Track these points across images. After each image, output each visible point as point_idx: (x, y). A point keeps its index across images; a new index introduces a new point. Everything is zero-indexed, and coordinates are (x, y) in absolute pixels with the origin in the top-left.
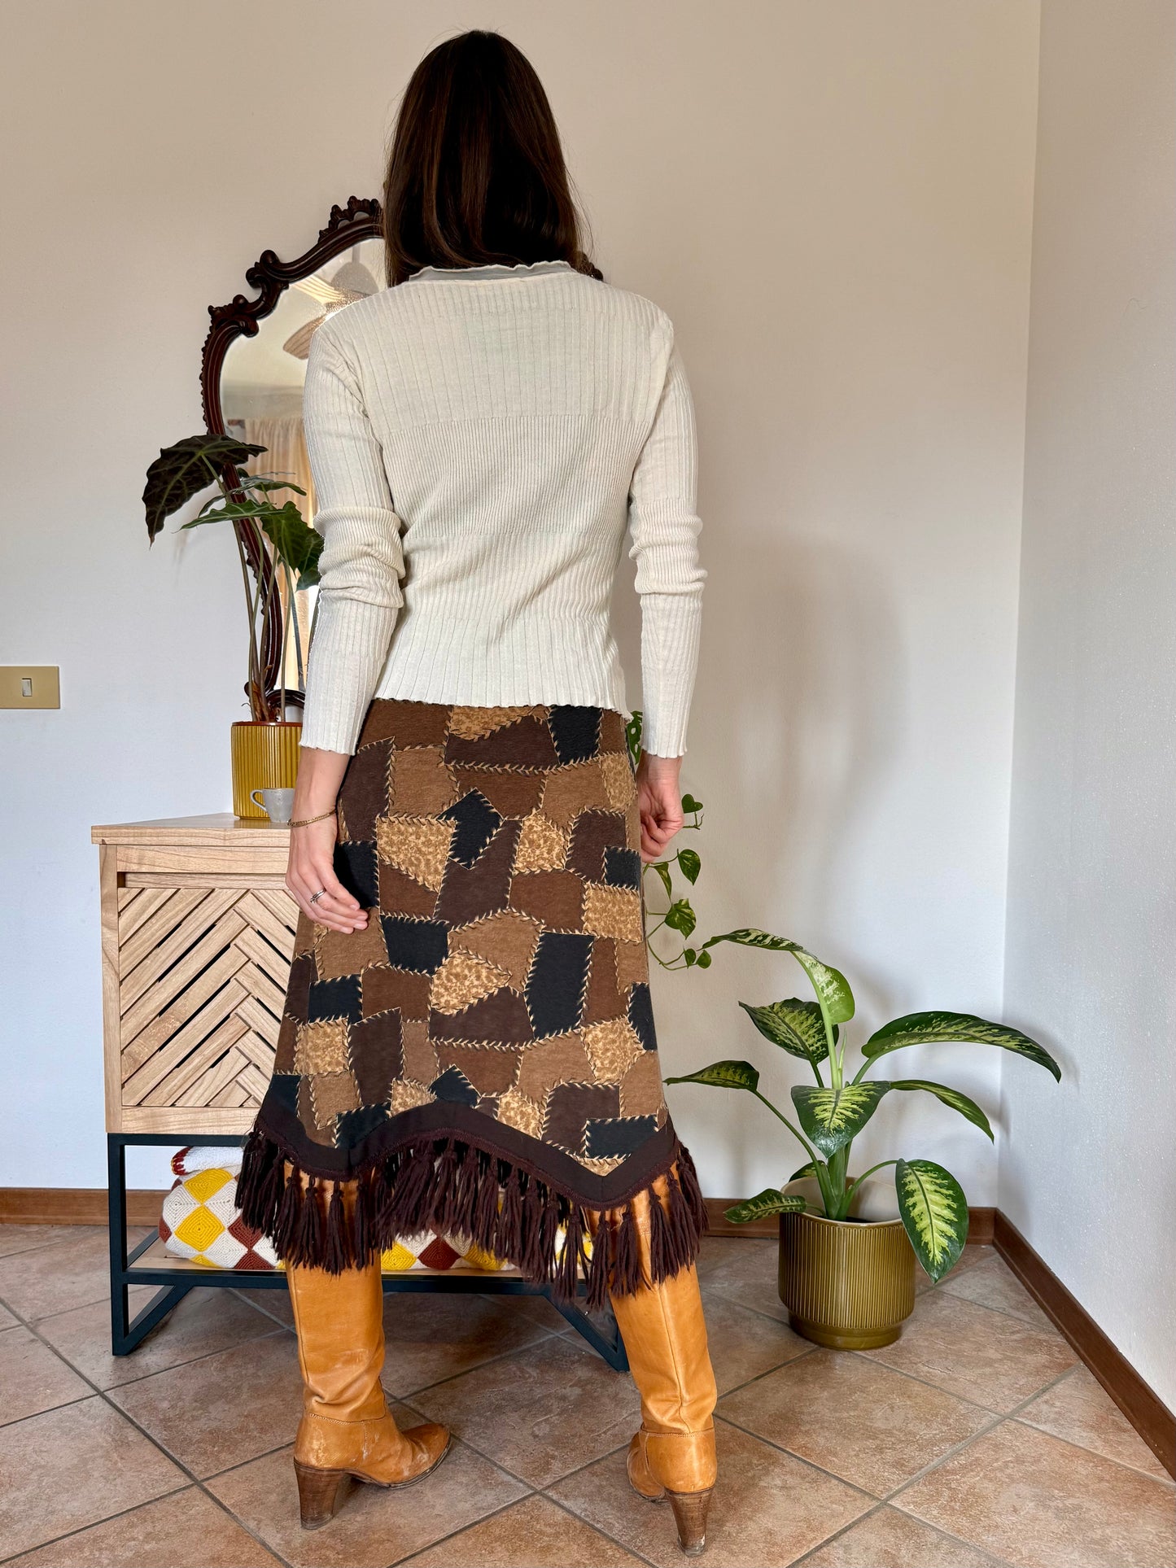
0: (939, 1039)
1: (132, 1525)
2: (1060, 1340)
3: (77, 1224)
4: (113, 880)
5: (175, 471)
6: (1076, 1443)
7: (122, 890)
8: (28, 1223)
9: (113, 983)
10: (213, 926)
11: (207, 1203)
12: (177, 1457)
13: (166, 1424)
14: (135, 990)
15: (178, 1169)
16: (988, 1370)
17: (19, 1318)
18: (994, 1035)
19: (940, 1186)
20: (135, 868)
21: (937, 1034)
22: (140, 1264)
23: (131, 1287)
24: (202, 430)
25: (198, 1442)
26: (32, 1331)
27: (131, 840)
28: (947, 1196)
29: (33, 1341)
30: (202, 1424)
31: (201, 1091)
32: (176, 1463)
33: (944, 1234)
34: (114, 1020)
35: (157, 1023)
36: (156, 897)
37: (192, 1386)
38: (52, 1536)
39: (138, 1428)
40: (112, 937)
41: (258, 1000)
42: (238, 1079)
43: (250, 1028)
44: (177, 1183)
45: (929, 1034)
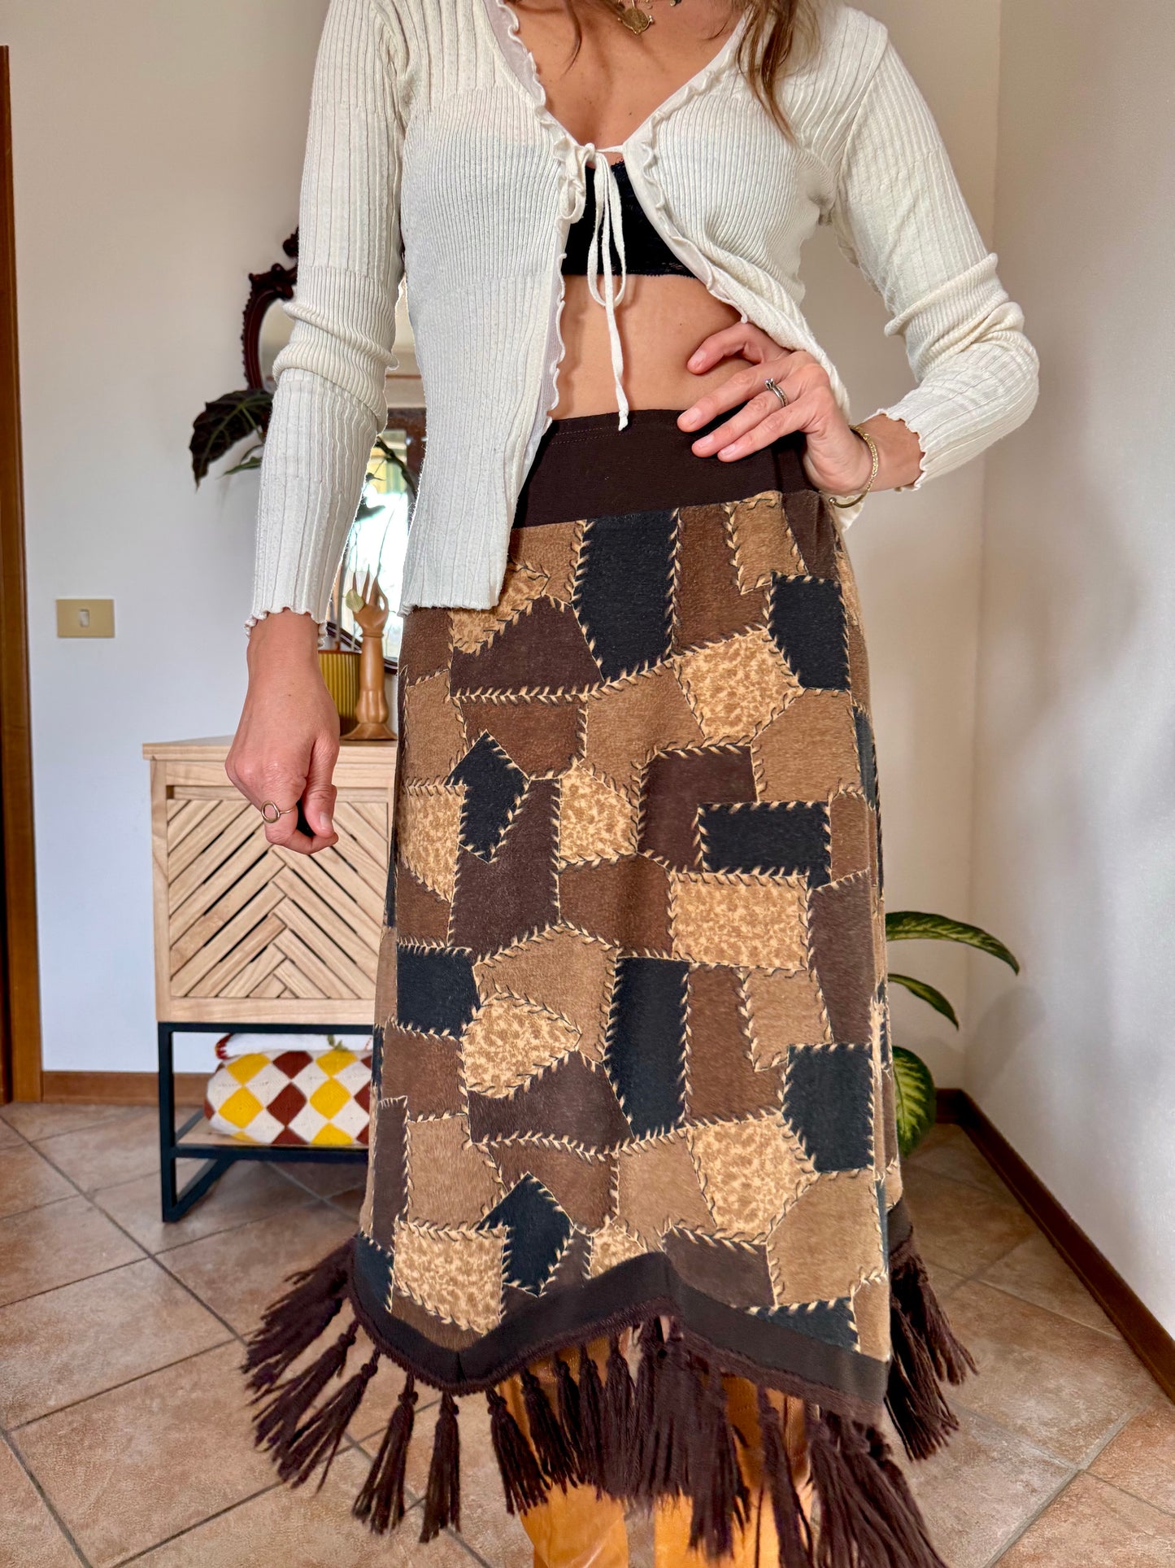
0: (910, 935)
1: (179, 1375)
2: (1019, 1210)
3: (131, 1105)
4: (162, 793)
5: (218, 422)
6: (1036, 1303)
7: (171, 802)
8: (87, 1103)
9: (161, 885)
10: (253, 834)
11: (249, 1085)
12: (221, 1315)
13: (210, 1283)
14: (182, 892)
15: (221, 1054)
16: (955, 1237)
17: (77, 1188)
18: (959, 933)
19: (910, 1069)
20: (181, 781)
21: (907, 932)
22: (187, 1140)
23: (179, 1161)
24: (242, 385)
25: (240, 1301)
26: (90, 1200)
27: (178, 756)
28: (916, 1079)
29: (90, 1210)
30: (244, 1285)
31: (241, 983)
32: (220, 1319)
33: (912, 1113)
34: (163, 918)
35: (203, 922)
36: (200, 808)
37: (235, 1251)
38: (108, 1386)
39: (185, 1287)
40: (162, 844)
41: (294, 902)
42: (276, 972)
43: (286, 926)
44: (220, 1067)
45: (900, 932)
